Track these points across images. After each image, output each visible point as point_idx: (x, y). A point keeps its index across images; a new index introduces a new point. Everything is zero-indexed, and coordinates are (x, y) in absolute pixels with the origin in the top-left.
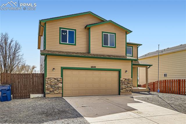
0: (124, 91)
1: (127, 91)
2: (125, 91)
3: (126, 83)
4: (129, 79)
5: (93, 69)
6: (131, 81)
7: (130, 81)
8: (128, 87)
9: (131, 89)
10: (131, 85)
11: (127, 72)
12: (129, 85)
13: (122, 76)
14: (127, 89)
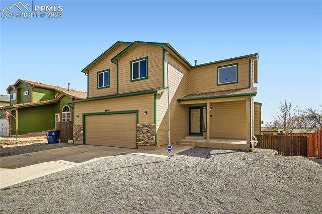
1: (146, 145)
2: (143, 145)
3: (145, 132)
4: (149, 125)
5: (107, 113)
6: (154, 129)
7: (151, 128)
8: (148, 137)
9: (152, 141)
10: (152, 135)
11: (145, 114)
12: (149, 134)
13: (139, 120)
14: (146, 141)
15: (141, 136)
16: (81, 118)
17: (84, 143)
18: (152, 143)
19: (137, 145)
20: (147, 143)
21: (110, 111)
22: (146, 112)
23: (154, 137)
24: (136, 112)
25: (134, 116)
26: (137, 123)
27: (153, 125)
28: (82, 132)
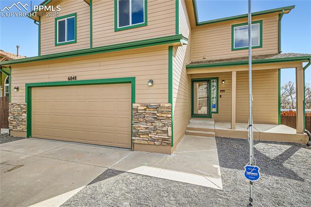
0: (142, 142)
1: (152, 143)
2: (146, 142)
3: (150, 118)
4: (159, 106)
5: (72, 82)
6: (168, 112)
7: (162, 112)
8: (155, 129)
9: (165, 136)
10: (165, 125)
11: (150, 84)
12: (158, 124)
13: (137, 96)
14: (153, 135)
15: (142, 127)
16: (23, 92)
17: (29, 135)
18: (164, 139)
19: (133, 144)
20: (154, 140)
21: (78, 79)
22: (152, 81)
23: (170, 128)
24: (130, 81)
25: (126, 89)
26: (133, 101)
27: (167, 105)
28: (25, 116)
